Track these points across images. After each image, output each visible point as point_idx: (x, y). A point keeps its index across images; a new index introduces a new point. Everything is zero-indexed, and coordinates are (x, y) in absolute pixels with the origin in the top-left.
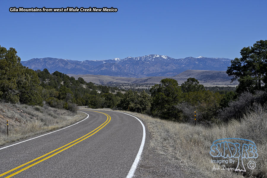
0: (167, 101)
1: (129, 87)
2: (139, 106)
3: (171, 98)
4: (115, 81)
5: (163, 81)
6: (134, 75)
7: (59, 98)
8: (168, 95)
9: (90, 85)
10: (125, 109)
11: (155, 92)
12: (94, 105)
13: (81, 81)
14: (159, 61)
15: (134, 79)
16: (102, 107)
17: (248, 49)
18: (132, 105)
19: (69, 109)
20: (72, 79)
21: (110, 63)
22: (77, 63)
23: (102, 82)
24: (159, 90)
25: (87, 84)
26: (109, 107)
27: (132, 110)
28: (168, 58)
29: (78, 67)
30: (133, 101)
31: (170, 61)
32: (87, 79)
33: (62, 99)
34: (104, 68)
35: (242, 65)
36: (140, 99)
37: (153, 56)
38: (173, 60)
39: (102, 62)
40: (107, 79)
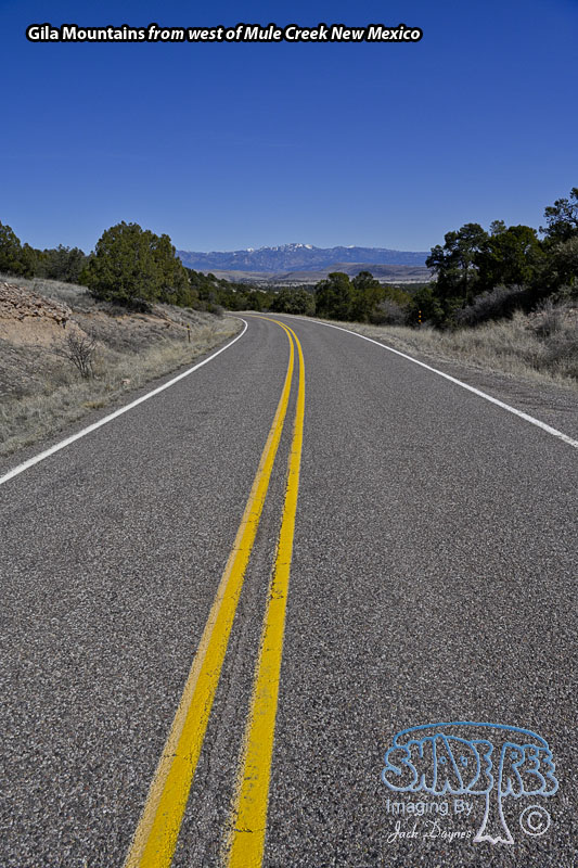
0: (337, 301)
1: (266, 285)
2: (296, 307)
3: (341, 297)
4: (249, 278)
5: (331, 276)
6: (272, 269)
7: (200, 298)
8: (337, 293)
9: (223, 283)
10: (279, 311)
11: (321, 290)
12: (234, 307)
13: (212, 277)
14: (302, 251)
15: (271, 274)
16: (245, 310)
17: (453, 234)
18: (288, 306)
19: (213, 311)
20: (201, 275)
21: (243, 255)
22: (201, 255)
23: (233, 279)
24: (326, 287)
25: (219, 281)
26: (252, 309)
27: (289, 312)
28: (313, 248)
29: (204, 260)
30: (288, 301)
31: (316, 252)
32: (219, 275)
33: (205, 299)
34: (234, 262)
35: (445, 254)
36: (298, 299)
37: (294, 245)
38: (319, 250)
39: (232, 253)
40: (238, 275)
